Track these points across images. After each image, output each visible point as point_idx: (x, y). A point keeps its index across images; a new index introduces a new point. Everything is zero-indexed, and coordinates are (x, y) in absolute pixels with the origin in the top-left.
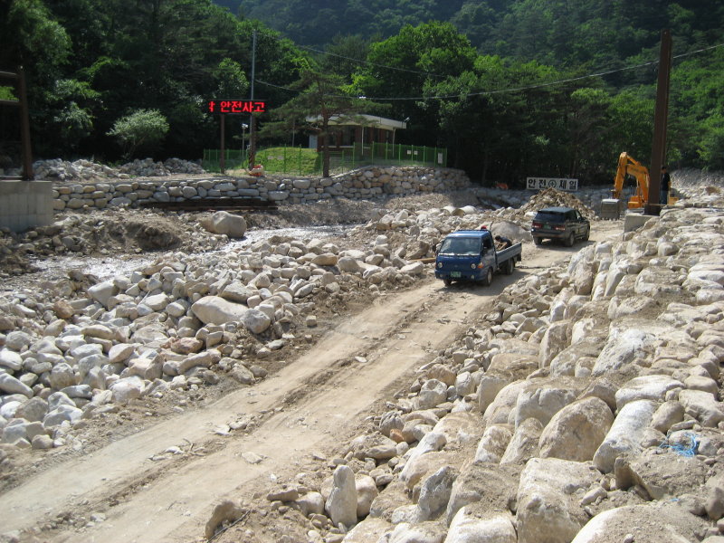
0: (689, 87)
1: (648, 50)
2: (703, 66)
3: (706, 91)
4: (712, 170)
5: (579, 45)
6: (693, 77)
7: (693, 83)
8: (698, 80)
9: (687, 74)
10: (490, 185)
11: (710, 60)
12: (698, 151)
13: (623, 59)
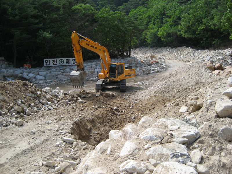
0: (141, 15)
1: (126, 4)
2: (146, 8)
3: (147, 16)
4: (152, 47)
5: (101, 3)
6: (142, 11)
7: (142, 13)
8: (143, 12)
9: (140, 10)
10: (19, 65)
11: (148, 5)
12: (146, 39)
13: (117, 7)
